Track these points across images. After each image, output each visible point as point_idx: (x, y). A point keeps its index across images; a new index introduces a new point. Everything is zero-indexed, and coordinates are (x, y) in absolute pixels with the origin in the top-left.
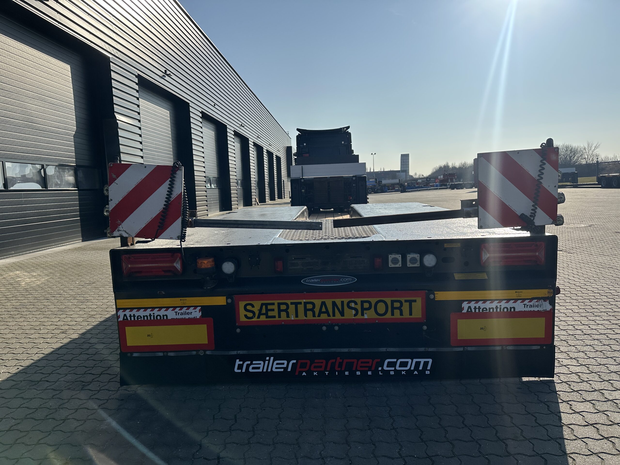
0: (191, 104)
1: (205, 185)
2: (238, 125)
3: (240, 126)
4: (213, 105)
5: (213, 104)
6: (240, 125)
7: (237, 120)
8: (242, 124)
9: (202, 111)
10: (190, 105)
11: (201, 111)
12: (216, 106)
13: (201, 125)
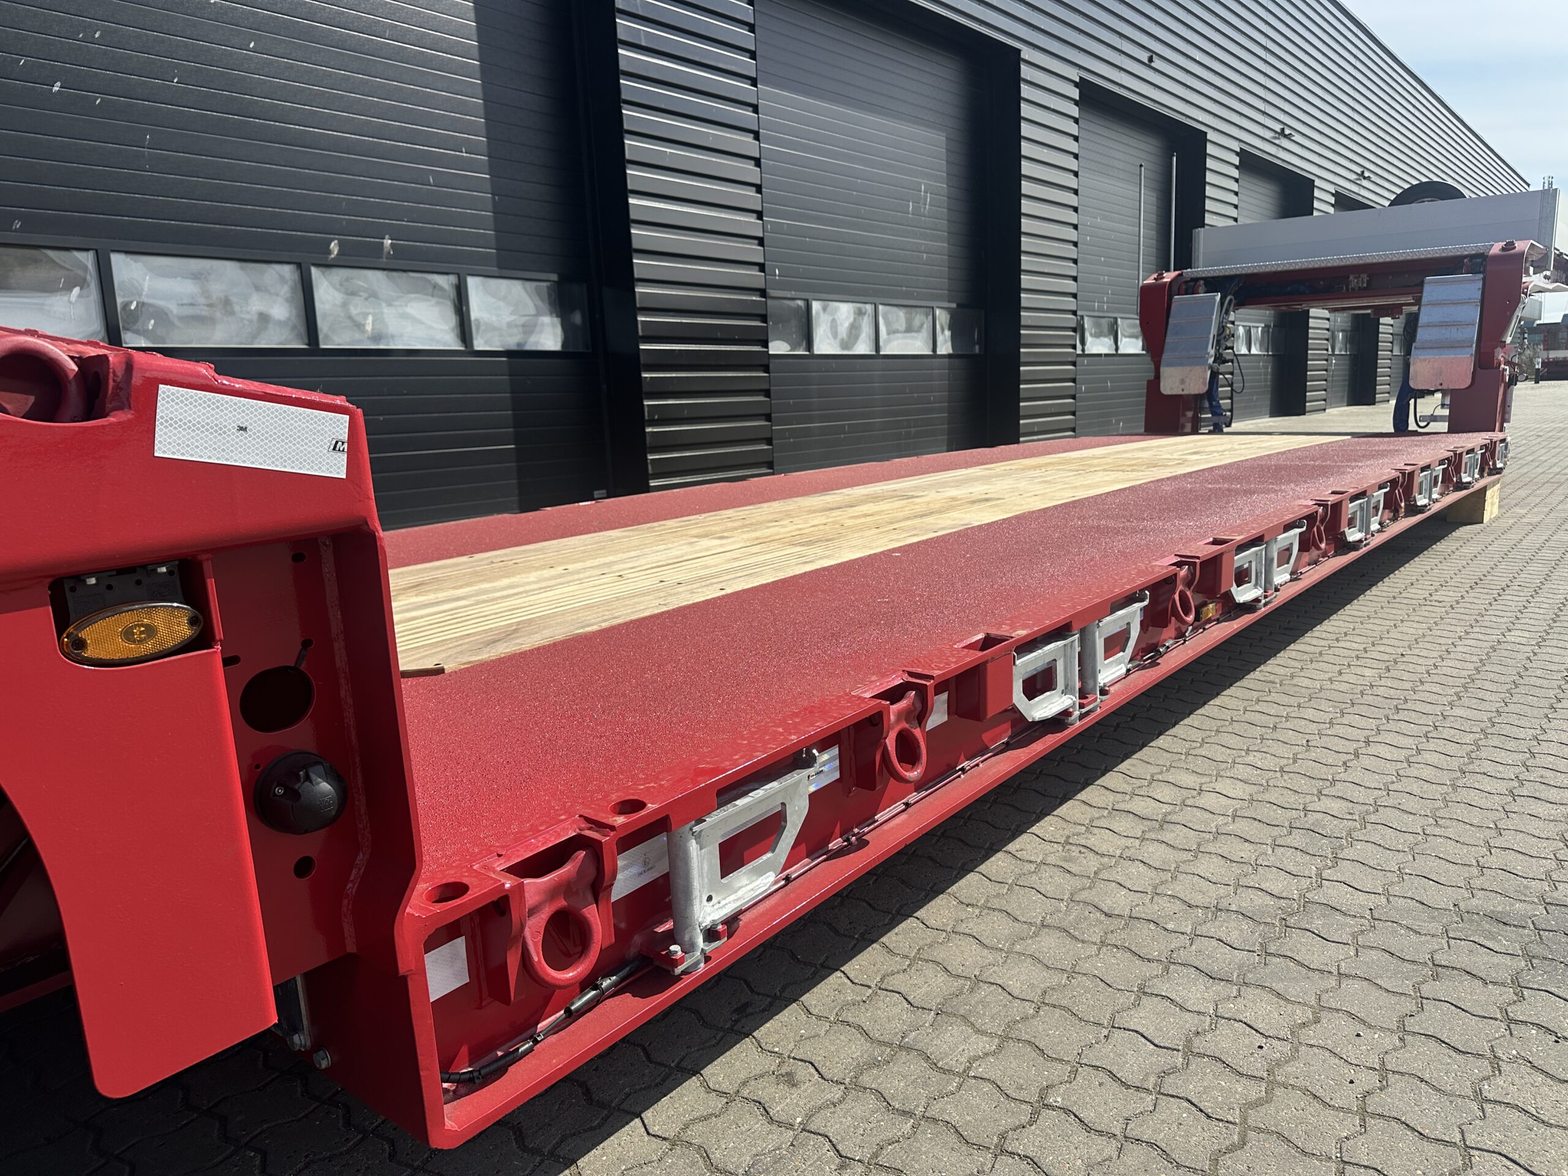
0: (1027, 53)
1: (1072, 342)
2: (1268, 135)
3: (1275, 138)
4: (1146, 62)
5: (1144, 56)
6: (1276, 132)
7: (1264, 113)
8: (1283, 130)
9: (1081, 78)
10: (1022, 56)
11: (1077, 80)
12: (1157, 63)
13: (1073, 129)
